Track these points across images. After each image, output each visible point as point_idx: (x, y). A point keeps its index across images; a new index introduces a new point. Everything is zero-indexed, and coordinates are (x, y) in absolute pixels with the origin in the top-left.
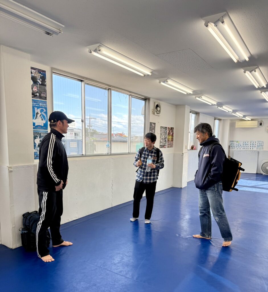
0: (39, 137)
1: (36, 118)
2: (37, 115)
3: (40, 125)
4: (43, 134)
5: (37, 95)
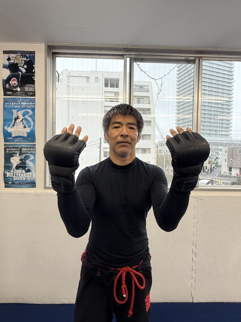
0: (18, 154)
2: (15, 121)
3: (21, 135)
4: (27, 149)
5: (17, 91)
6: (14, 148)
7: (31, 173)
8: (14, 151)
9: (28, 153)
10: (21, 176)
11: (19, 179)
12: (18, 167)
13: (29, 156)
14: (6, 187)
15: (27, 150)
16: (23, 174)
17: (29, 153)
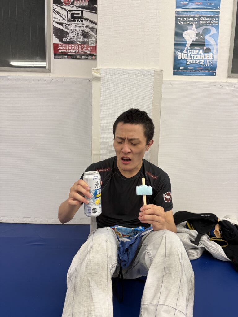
0: (194, 26)
4: (207, 19)
6: (189, 17)
7: (212, 54)
8: (189, 21)
9: (208, 25)
10: (198, 58)
11: (194, 63)
12: (193, 45)
13: (210, 29)
14: (175, 74)
15: (207, 21)
16: (200, 55)
17: (210, 26)
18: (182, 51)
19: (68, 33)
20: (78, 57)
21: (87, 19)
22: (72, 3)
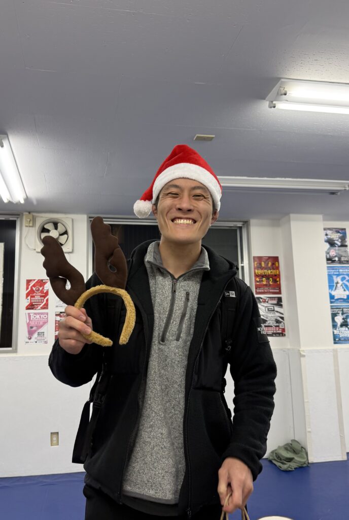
0: (340, 314)
1: (336, 289)
2: (336, 286)
3: (342, 297)
4: (347, 309)
5: (335, 260)
6: (337, 309)
11: (344, 336)
12: (342, 326)
14: (334, 343)
16: (346, 332)
18: (336, 329)
19: (267, 321)
20: (274, 335)
21: (277, 312)
22: (267, 302)
